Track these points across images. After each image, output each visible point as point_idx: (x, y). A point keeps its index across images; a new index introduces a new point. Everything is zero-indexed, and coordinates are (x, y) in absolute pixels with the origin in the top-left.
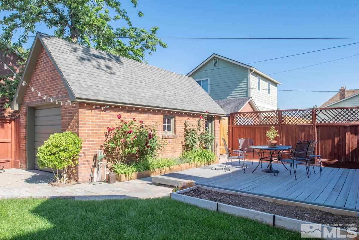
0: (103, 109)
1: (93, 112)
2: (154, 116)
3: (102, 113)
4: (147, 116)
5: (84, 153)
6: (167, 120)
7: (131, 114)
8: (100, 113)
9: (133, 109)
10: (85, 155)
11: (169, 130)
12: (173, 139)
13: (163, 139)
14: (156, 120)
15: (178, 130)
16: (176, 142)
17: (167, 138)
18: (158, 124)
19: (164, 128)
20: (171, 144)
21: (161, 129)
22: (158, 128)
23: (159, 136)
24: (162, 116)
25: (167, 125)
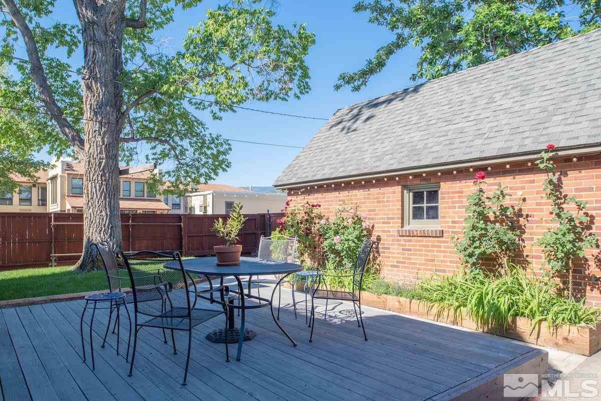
0: (300, 193)
1: (298, 198)
2: (380, 191)
4: (367, 193)
6: (425, 193)
7: (339, 194)
9: (341, 185)
11: (433, 218)
12: (431, 239)
13: (402, 238)
14: (384, 198)
15: (449, 217)
16: (440, 247)
17: (410, 235)
18: (389, 206)
19: (417, 214)
20: (426, 251)
21: (396, 216)
22: (389, 214)
23: (391, 230)
24: (398, 189)
25: (425, 205)
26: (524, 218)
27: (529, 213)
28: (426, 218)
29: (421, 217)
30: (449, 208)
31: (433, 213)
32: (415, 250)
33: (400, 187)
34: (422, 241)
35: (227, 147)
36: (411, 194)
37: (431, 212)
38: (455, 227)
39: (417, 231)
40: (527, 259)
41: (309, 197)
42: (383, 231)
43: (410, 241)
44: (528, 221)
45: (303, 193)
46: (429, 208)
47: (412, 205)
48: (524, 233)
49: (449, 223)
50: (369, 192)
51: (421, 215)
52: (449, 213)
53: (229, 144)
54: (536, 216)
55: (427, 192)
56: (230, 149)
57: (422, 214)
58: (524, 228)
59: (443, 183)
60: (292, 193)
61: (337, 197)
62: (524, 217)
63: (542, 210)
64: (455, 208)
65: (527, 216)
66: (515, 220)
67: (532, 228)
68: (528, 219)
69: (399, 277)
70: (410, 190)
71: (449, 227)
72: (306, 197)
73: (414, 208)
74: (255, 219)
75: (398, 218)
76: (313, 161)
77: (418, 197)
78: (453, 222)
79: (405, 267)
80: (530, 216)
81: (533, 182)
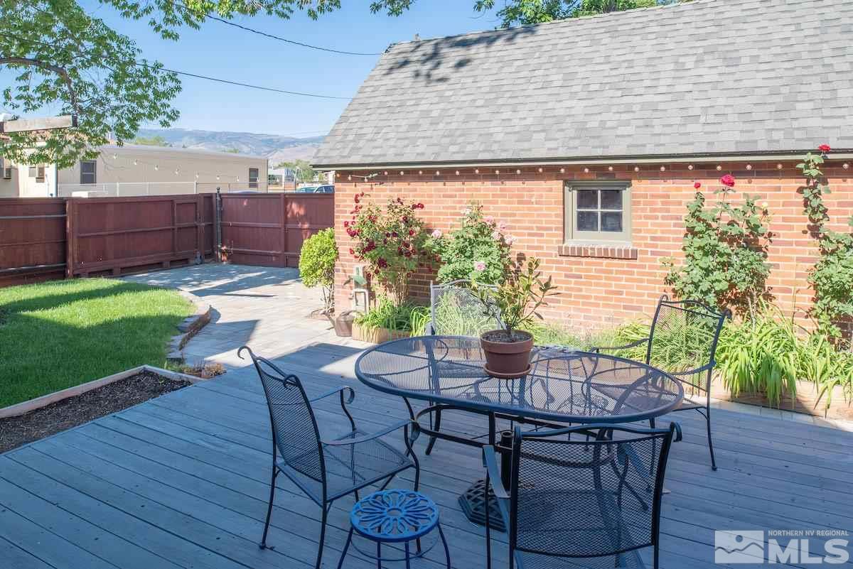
0: (366, 180)
1: (358, 187)
3: (376, 189)
4: (498, 187)
5: (342, 265)
7: (445, 185)
8: (372, 189)
10: (344, 271)
11: (613, 230)
12: (616, 261)
13: (564, 259)
14: (531, 196)
15: (648, 231)
16: (632, 273)
17: (580, 254)
18: (541, 209)
19: (585, 222)
20: (607, 278)
21: (554, 226)
22: (540, 222)
23: (545, 245)
24: (558, 184)
25: (599, 210)
26: (765, 238)
27: (772, 231)
28: (601, 230)
29: (593, 227)
30: (646, 217)
31: (613, 223)
32: (587, 277)
33: (561, 182)
34: (601, 264)
35: (173, 84)
36: (575, 192)
37: (609, 221)
38: (656, 246)
39: (593, 249)
40: (770, 292)
41: (381, 186)
42: (529, 247)
43: (580, 263)
44: (771, 241)
45: (370, 180)
46: (604, 215)
47: (576, 210)
48: (765, 256)
49: (647, 239)
50: (502, 187)
51: (592, 223)
52: (646, 224)
53: (178, 81)
54: (783, 235)
55: (602, 191)
56: (179, 89)
57: (595, 223)
58: (765, 250)
59: (636, 181)
60: (350, 178)
61: (439, 190)
62: (766, 235)
63: (791, 228)
64: (656, 218)
65: (770, 235)
66: (751, 239)
67: (777, 251)
68: (772, 238)
69: (560, 316)
70: (573, 187)
71: (646, 245)
72: (374, 187)
73: (580, 214)
74: (195, 203)
75: (556, 229)
76: (382, 128)
77: (586, 198)
78: (654, 239)
79: (571, 303)
80: (774, 235)
81: (779, 189)
